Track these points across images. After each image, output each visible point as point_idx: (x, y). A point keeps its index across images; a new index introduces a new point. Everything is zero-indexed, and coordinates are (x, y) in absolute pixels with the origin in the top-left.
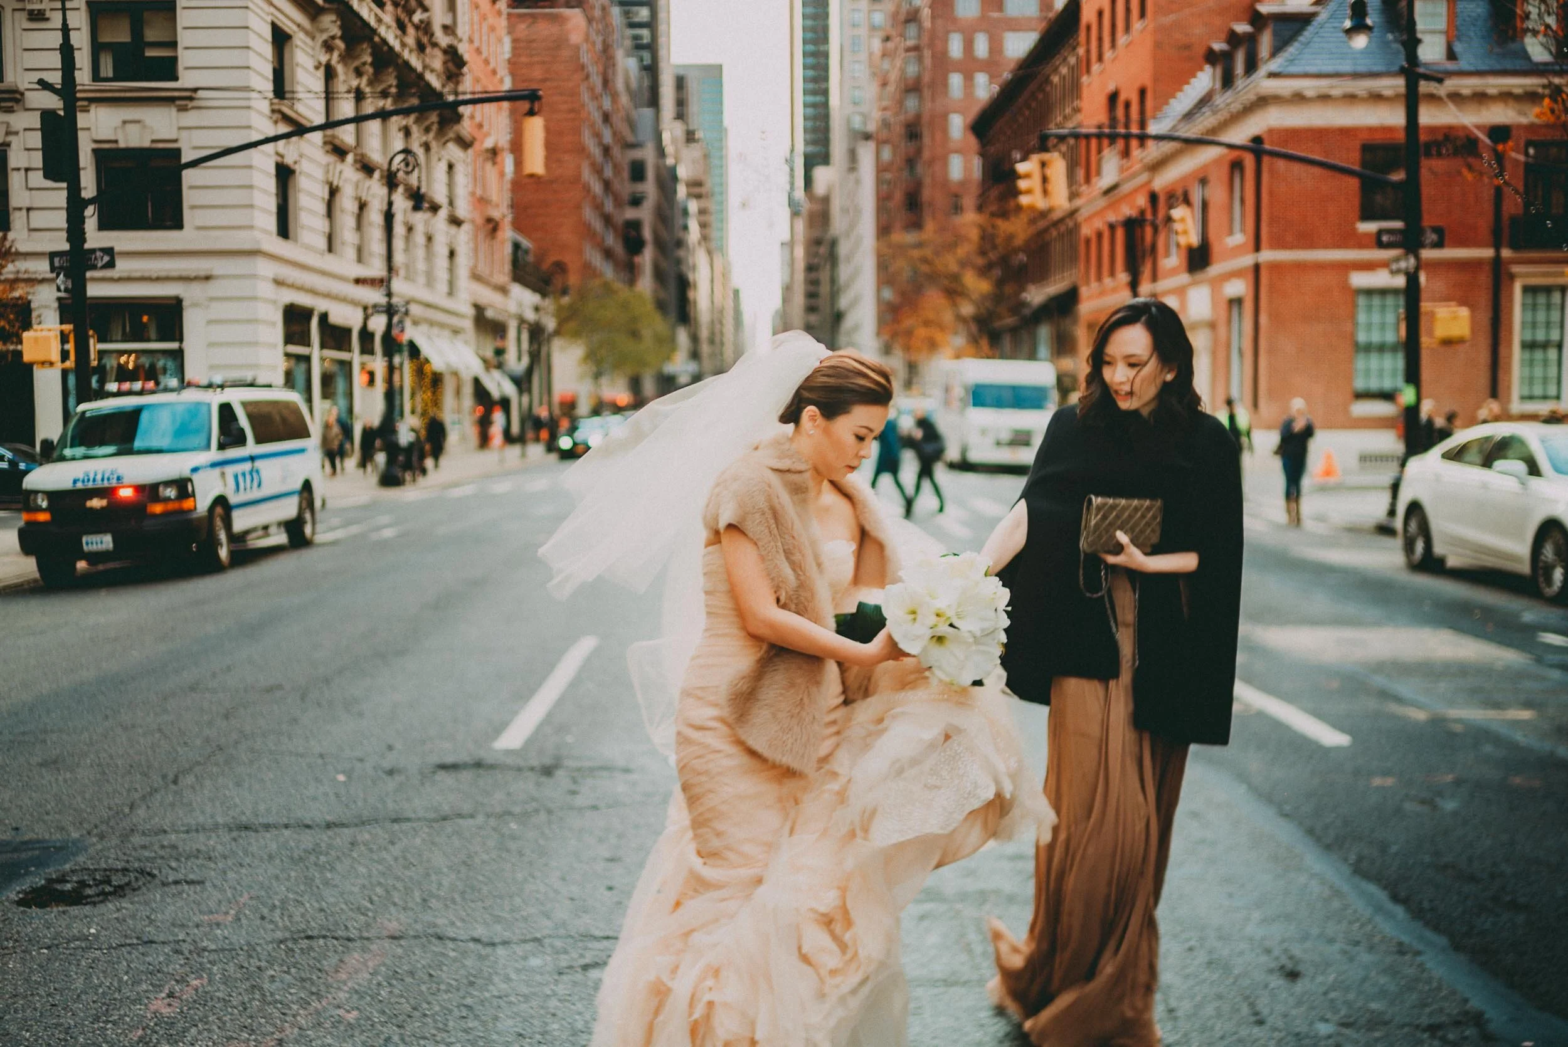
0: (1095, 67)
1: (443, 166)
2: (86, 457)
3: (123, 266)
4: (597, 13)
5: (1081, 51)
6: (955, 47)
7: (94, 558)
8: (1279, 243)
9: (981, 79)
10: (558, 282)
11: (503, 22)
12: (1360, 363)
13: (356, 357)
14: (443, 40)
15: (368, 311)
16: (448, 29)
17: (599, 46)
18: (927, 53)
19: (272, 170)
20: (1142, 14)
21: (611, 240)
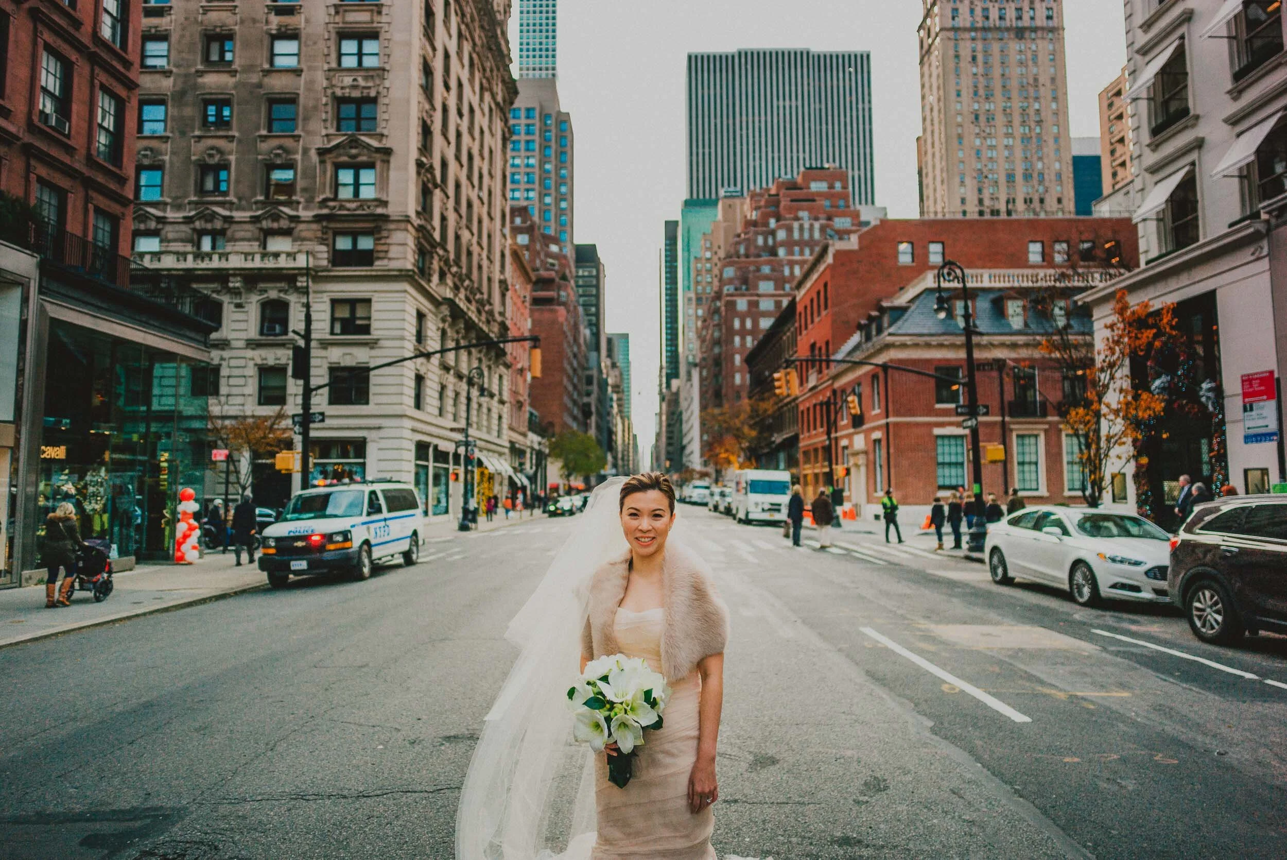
0: (804, 332)
1: (497, 376)
2: (298, 519)
3: (328, 422)
4: (572, 308)
5: (797, 325)
6: (737, 324)
7: (296, 573)
8: (897, 414)
9: (749, 339)
10: (550, 431)
11: (527, 312)
12: (940, 471)
13: (451, 467)
14: (499, 318)
15: (458, 444)
16: (502, 314)
17: (572, 322)
18: (724, 327)
19: (413, 376)
20: (826, 307)
21: (576, 411)
